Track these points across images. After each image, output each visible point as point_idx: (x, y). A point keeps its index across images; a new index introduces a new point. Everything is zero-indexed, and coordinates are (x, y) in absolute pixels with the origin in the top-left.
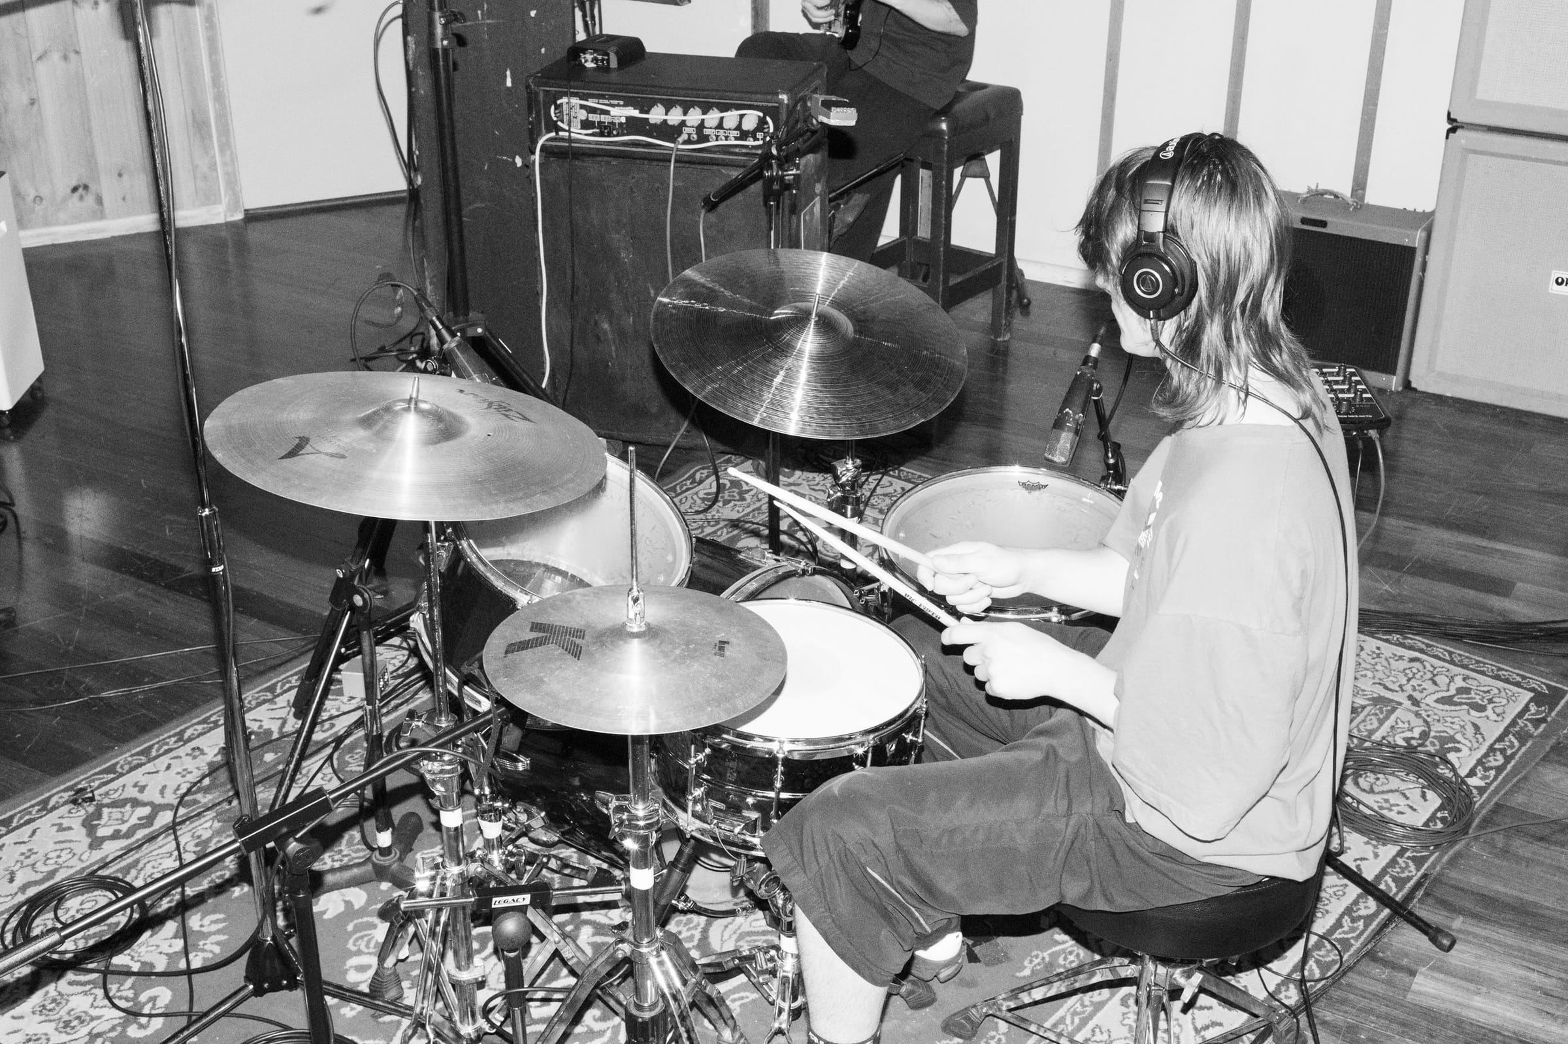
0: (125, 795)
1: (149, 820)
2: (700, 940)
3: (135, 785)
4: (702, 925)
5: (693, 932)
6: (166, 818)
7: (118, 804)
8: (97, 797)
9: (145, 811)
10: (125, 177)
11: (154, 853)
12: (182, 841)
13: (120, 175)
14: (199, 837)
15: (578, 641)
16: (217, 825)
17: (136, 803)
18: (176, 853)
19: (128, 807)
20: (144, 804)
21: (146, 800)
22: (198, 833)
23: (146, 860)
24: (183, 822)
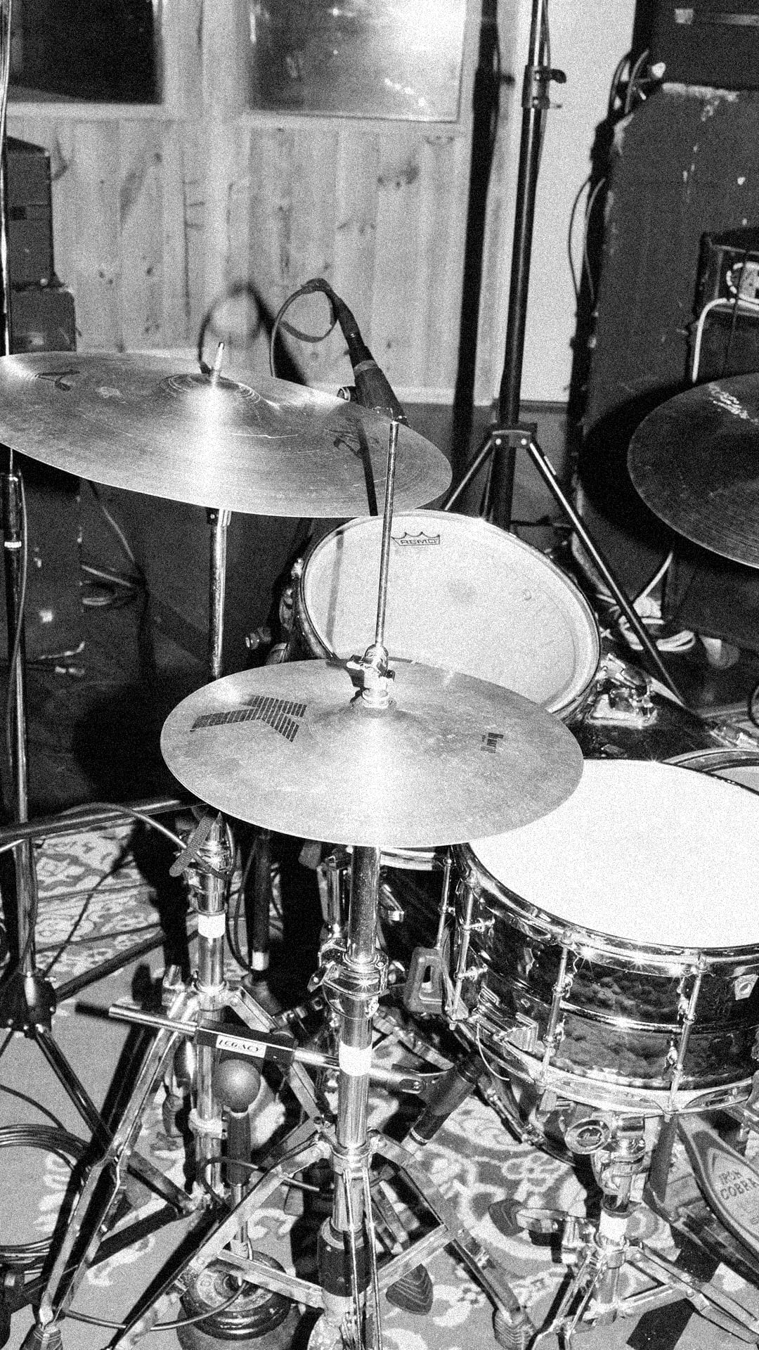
0: (72, 852)
1: (78, 879)
2: (550, 1188)
3: (85, 845)
4: (561, 1172)
5: (547, 1176)
6: (90, 882)
7: (58, 858)
8: (45, 846)
9: (76, 870)
10: (394, 348)
11: (58, 912)
12: (91, 908)
13: (389, 346)
14: (109, 909)
15: (294, 718)
16: (133, 903)
17: (75, 861)
18: (77, 918)
19: (65, 863)
20: (82, 865)
21: (85, 861)
22: (109, 906)
23: (47, 916)
24: (103, 892)
